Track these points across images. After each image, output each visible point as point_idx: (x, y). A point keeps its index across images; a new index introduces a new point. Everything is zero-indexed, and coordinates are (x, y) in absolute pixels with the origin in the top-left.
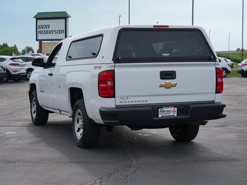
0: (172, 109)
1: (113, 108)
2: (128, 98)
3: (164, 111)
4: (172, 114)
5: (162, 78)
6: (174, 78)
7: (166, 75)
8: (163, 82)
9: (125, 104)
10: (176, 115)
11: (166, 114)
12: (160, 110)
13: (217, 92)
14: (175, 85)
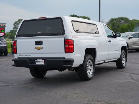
0: (42, 60)
1: (17, 58)
2: (22, 54)
3: (38, 62)
4: (42, 63)
5: (36, 45)
6: (42, 44)
7: (37, 43)
9: (21, 57)
10: (44, 64)
12: (36, 60)
13: (65, 53)
14: (42, 48)
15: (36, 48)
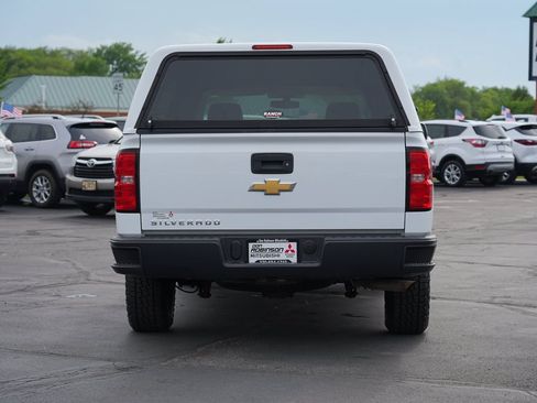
0: (285, 245)
1: (135, 236)
2: (171, 214)
3: (262, 250)
4: (283, 257)
5: (255, 170)
6: (289, 170)
7: (264, 162)
8: (260, 179)
9: (163, 227)
10: (294, 259)
11: (267, 256)
12: (251, 245)
13: (409, 208)
14: (291, 188)
15: (253, 189)
